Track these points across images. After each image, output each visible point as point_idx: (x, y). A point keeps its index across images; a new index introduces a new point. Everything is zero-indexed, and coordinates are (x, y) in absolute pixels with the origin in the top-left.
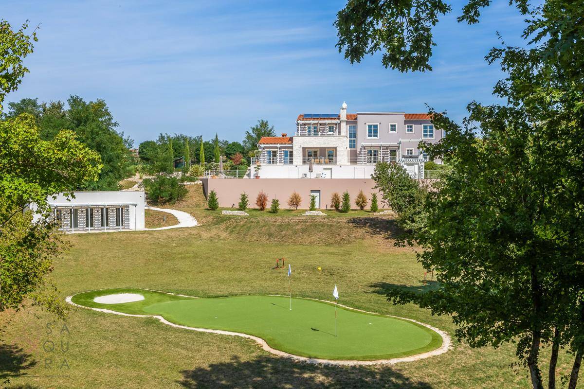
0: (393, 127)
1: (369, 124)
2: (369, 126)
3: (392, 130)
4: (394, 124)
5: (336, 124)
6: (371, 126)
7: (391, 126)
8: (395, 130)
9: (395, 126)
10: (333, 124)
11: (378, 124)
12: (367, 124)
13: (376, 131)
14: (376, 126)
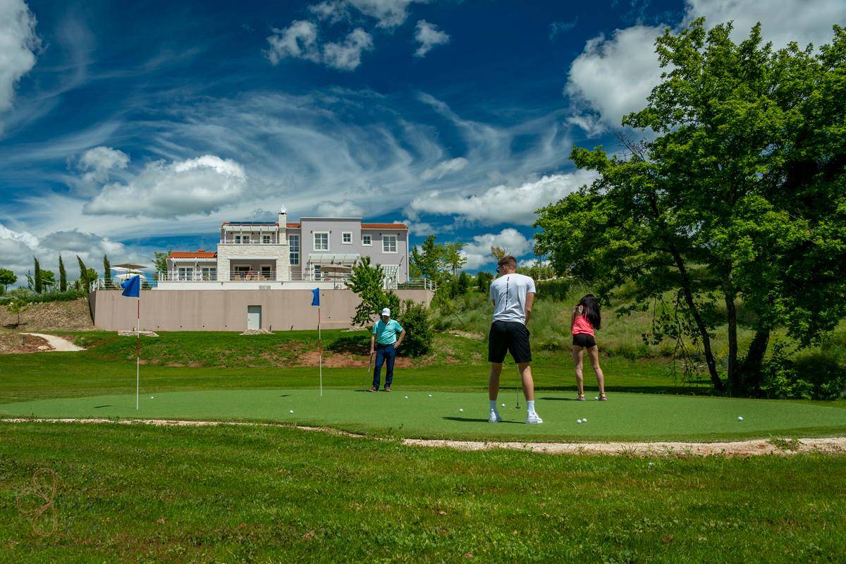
0: (347, 237)
1: (317, 232)
2: (316, 235)
3: (345, 240)
4: (349, 233)
5: (273, 233)
6: (319, 235)
7: (345, 235)
8: (349, 240)
9: (349, 235)
10: (270, 232)
11: (328, 233)
12: (314, 233)
13: (326, 242)
14: (325, 236)
